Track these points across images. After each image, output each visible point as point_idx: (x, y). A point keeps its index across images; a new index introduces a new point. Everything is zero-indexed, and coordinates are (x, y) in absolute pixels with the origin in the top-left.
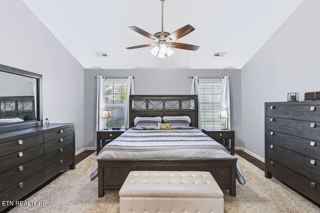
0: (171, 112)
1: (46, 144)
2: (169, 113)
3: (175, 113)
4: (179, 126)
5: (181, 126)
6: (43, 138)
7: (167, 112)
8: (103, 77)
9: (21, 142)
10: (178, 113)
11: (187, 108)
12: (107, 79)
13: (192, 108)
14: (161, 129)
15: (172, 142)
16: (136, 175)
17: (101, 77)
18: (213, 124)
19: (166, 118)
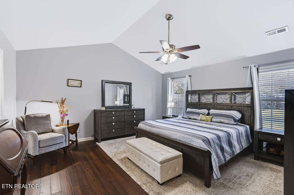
0: (221, 106)
1: (125, 117)
2: (219, 107)
3: (225, 108)
4: (221, 120)
5: (222, 120)
6: (124, 113)
7: (216, 106)
8: (171, 79)
9: (113, 113)
10: (228, 108)
11: (243, 102)
12: (174, 80)
13: (247, 103)
14: (201, 120)
15: (205, 133)
16: (145, 140)
17: (170, 78)
18: (271, 124)
19: (212, 111)
